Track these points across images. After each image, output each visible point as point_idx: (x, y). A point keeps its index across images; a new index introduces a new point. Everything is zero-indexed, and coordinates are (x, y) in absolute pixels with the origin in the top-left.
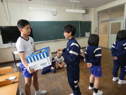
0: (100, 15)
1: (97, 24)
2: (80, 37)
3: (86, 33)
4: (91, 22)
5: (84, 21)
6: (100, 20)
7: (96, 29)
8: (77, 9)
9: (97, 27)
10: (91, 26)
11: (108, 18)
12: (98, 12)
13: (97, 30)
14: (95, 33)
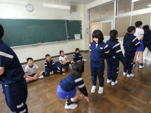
0: (90, 14)
1: (88, 23)
2: (68, 40)
3: (75, 35)
4: (81, 21)
5: (72, 21)
6: (91, 20)
8: (60, 4)
9: (88, 28)
10: (81, 26)
11: (99, 18)
12: (88, 9)
13: (88, 31)
14: (86, 35)
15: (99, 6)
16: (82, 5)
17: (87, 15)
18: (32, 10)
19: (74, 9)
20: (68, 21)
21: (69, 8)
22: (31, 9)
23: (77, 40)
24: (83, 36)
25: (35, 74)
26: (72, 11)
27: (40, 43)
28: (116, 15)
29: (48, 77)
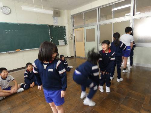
0: (74, 20)
1: (72, 29)
3: (59, 41)
4: (65, 27)
5: (55, 26)
6: (74, 26)
7: (71, 36)
9: (72, 34)
10: (65, 32)
12: (72, 15)
14: (70, 41)
15: (82, 12)
16: (66, 11)
17: (71, 21)
18: (9, 13)
19: (57, 14)
20: (51, 26)
21: (52, 12)
22: (8, 11)
23: (61, 46)
24: (67, 43)
25: (11, 87)
26: (55, 16)
27: (20, 50)
28: (99, 22)
29: (28, 90)
